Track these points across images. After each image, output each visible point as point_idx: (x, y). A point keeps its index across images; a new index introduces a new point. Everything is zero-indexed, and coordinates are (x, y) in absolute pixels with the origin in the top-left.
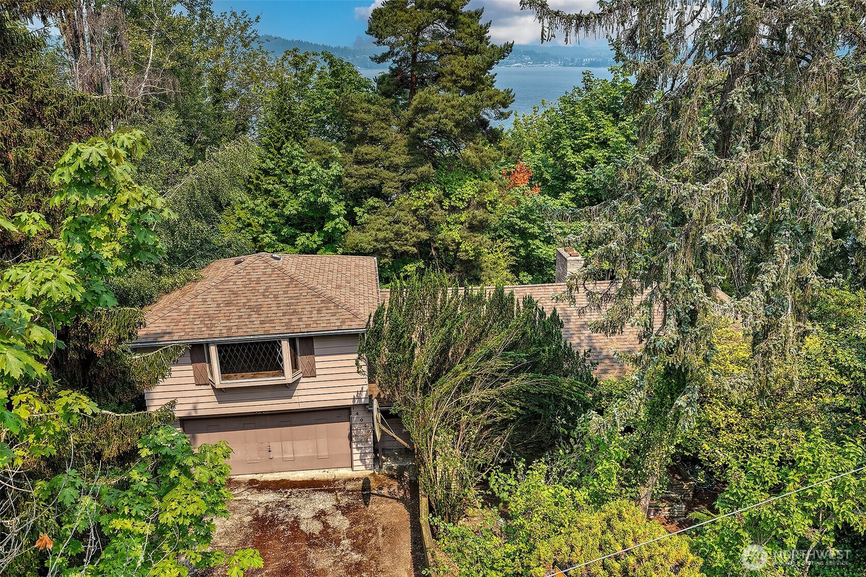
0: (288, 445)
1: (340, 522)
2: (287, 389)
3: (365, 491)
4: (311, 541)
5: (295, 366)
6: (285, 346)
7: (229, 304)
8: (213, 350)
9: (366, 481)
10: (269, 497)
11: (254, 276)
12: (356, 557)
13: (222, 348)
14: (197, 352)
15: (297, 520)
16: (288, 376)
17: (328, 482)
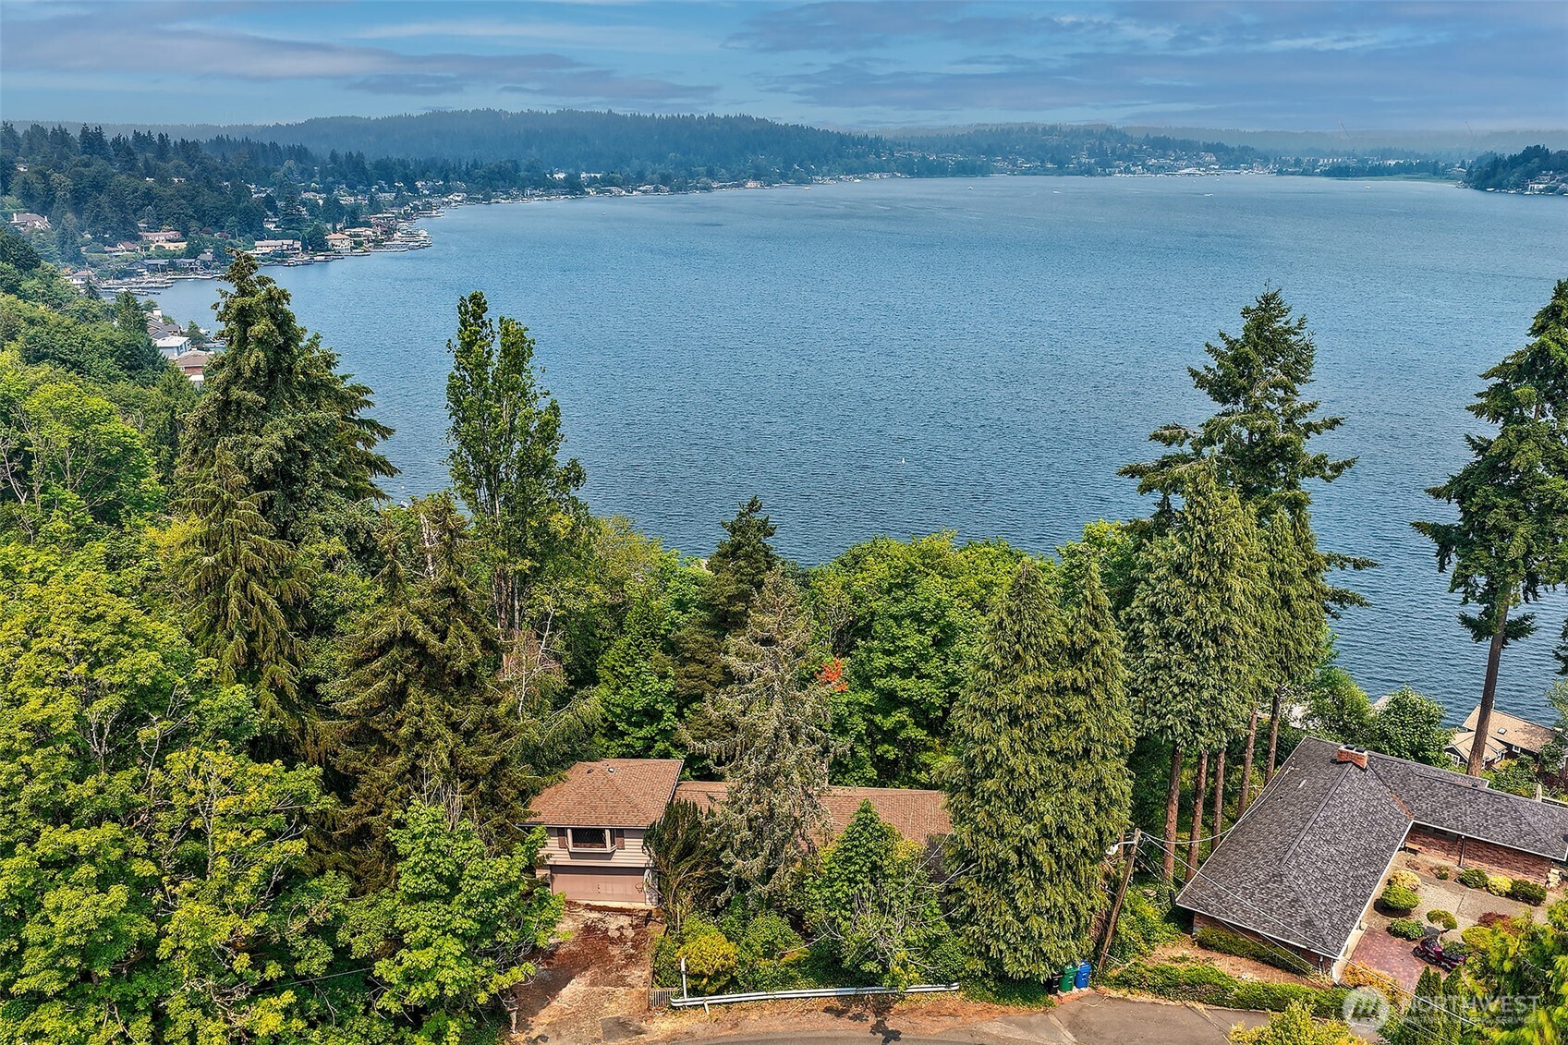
0: (609, 886)
1: (630, 933)
2: (609, 856)
3: (648, 917)
4: (612, 941)
5: (613, 842)
6: (607, 832)
7: (580, 803)
8: (569, 831)
9: (651, 911)
10: (595, 915)
11: (596, 785)
12: (632, 951)
13: (573, 830)
14: (561, 832)
15: (607, 929)
16: (609, 849)
17: (629, 910)
